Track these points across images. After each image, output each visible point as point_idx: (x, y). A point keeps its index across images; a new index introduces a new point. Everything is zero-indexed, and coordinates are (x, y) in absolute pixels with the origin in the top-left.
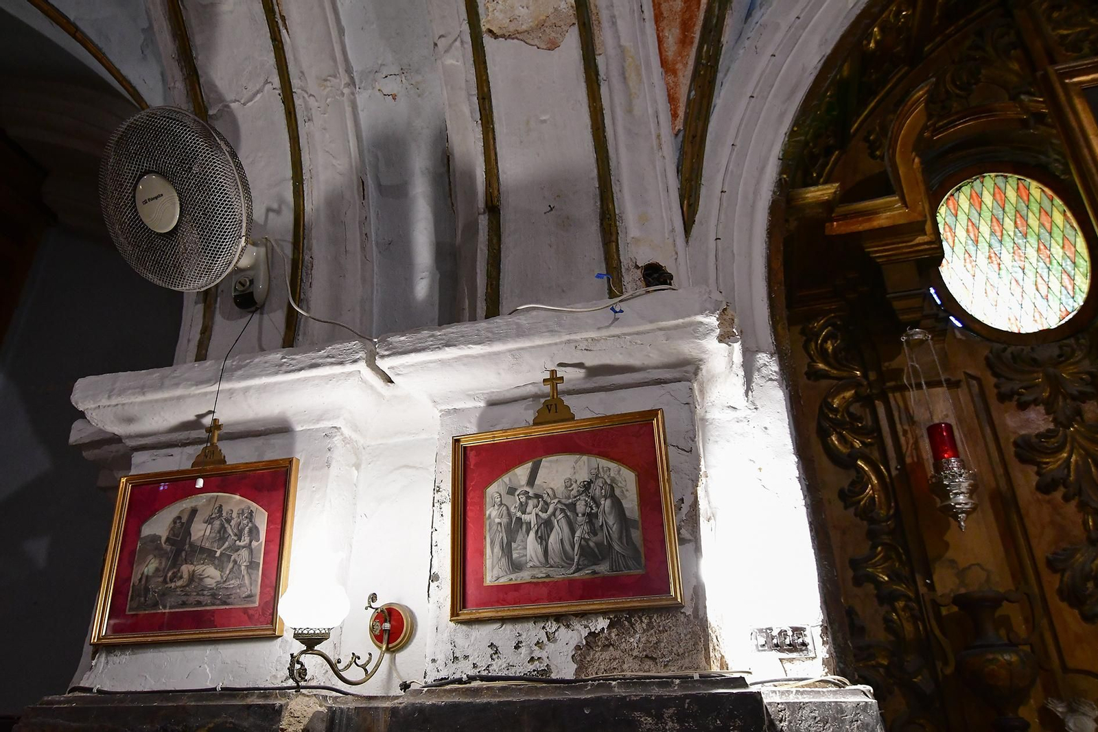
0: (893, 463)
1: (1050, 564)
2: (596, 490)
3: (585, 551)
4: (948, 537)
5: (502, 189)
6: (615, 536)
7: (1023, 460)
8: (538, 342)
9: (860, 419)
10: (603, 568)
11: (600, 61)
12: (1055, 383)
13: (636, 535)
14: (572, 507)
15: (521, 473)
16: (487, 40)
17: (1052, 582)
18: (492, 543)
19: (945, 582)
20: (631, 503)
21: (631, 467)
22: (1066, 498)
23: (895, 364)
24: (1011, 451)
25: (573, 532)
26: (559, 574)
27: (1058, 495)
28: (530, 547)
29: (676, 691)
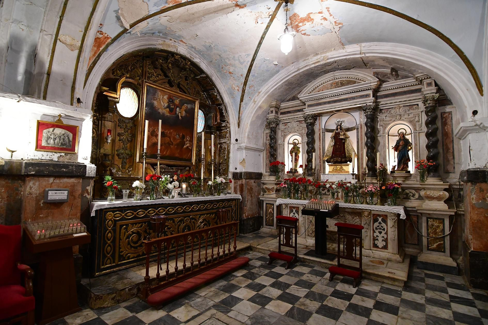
0: (99, 132)
1: (117, 150)
2: (65, 135)
3: (62, 144)
4: (104, 145)
5: (52, 71)
6: (67, 142)
7: (118, 136)
8: (59, 109)
9: (96, 123)
10: (65, 147)
11: (81, 58)
12: (126, 126)
13: (71, 143)
14: (60, 137)
15: (51, 129)
16: (58, 41)
17: (116, 153)
18: (44, 139)
19: (102, 151)
20: (71, 138)
21: (72, 133)
22: (122, 142)
23: (105, 116)
24: (117, 134)
25: (60, 141)
26: (56, 146)
27: (121, 142)
28: (52, 141)
29: (75, 164)
